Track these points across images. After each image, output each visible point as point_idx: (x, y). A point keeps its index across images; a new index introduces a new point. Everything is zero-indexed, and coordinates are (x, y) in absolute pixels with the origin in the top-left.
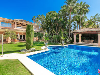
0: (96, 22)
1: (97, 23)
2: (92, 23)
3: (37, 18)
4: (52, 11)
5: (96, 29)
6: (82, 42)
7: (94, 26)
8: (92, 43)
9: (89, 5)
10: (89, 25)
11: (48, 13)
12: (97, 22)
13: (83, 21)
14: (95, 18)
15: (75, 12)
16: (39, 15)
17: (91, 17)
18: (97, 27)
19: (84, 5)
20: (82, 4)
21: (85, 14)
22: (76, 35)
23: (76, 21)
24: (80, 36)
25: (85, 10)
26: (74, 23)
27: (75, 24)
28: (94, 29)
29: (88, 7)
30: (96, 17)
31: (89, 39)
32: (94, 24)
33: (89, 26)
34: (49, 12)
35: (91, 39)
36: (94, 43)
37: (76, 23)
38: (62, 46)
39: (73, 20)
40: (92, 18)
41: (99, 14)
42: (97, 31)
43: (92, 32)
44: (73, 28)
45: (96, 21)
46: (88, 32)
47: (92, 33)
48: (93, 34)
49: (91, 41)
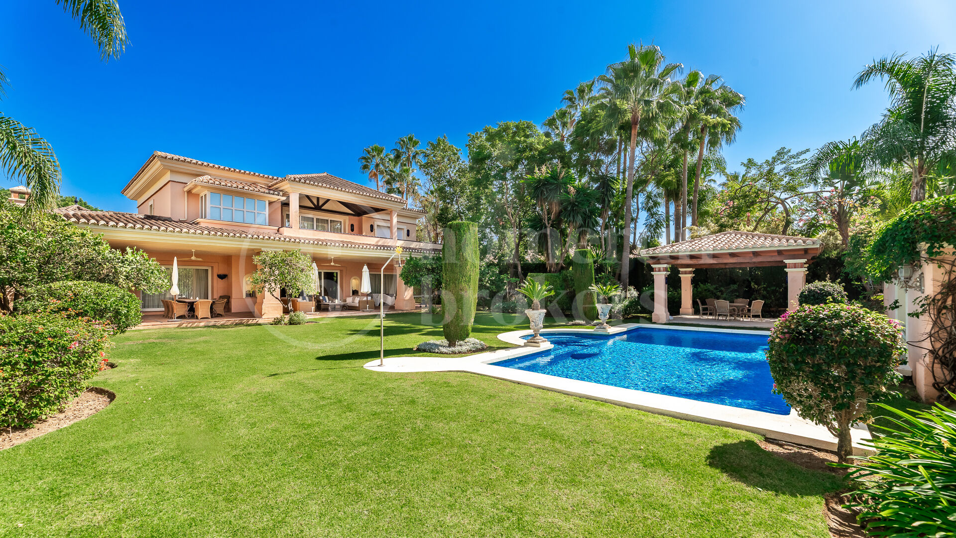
0: (777, 194)
1: (783, 202)
2: (753, 203)
3: (398, 157)
4: (512, 124)
5: (776, 242)
6: (696, 312)
7: (768, 217)
8: (756, 320)
9: (737, 96)
10: (736, 213)
11: (486, 131)
12: (783, 196)
13: (703, 184)
14: (770, 172)
15: (657, 136)
16: (410, 139)
17: (750, 163)
18: (781, 229)
19: (708, 91)
20: (696, 88)
21: (713, 143)
22: (666, 270)
23: (658, 184)
24: (686, 279)
25: (715, 126)
26: (649, 197)
27: (656, 204)
28: (768, 243)
29: (730, 102)
30: (778, 168)
31: (738, 297)
32: (764, 206)
33: (737, 216)
34: (494, 129)
35: (750, 295)
36: (764, 316)
37: (659, 200)
38: (601, 332)
39: (643, 182)
40: (753, 172)
41: (793, 152)
42: (780, 252)
43: (756, 254)
44: (641, 229)
45: (775, 188)
46: (733, 255)
47: (755, 260)
48: (758, 268)
49: (750, 305)
